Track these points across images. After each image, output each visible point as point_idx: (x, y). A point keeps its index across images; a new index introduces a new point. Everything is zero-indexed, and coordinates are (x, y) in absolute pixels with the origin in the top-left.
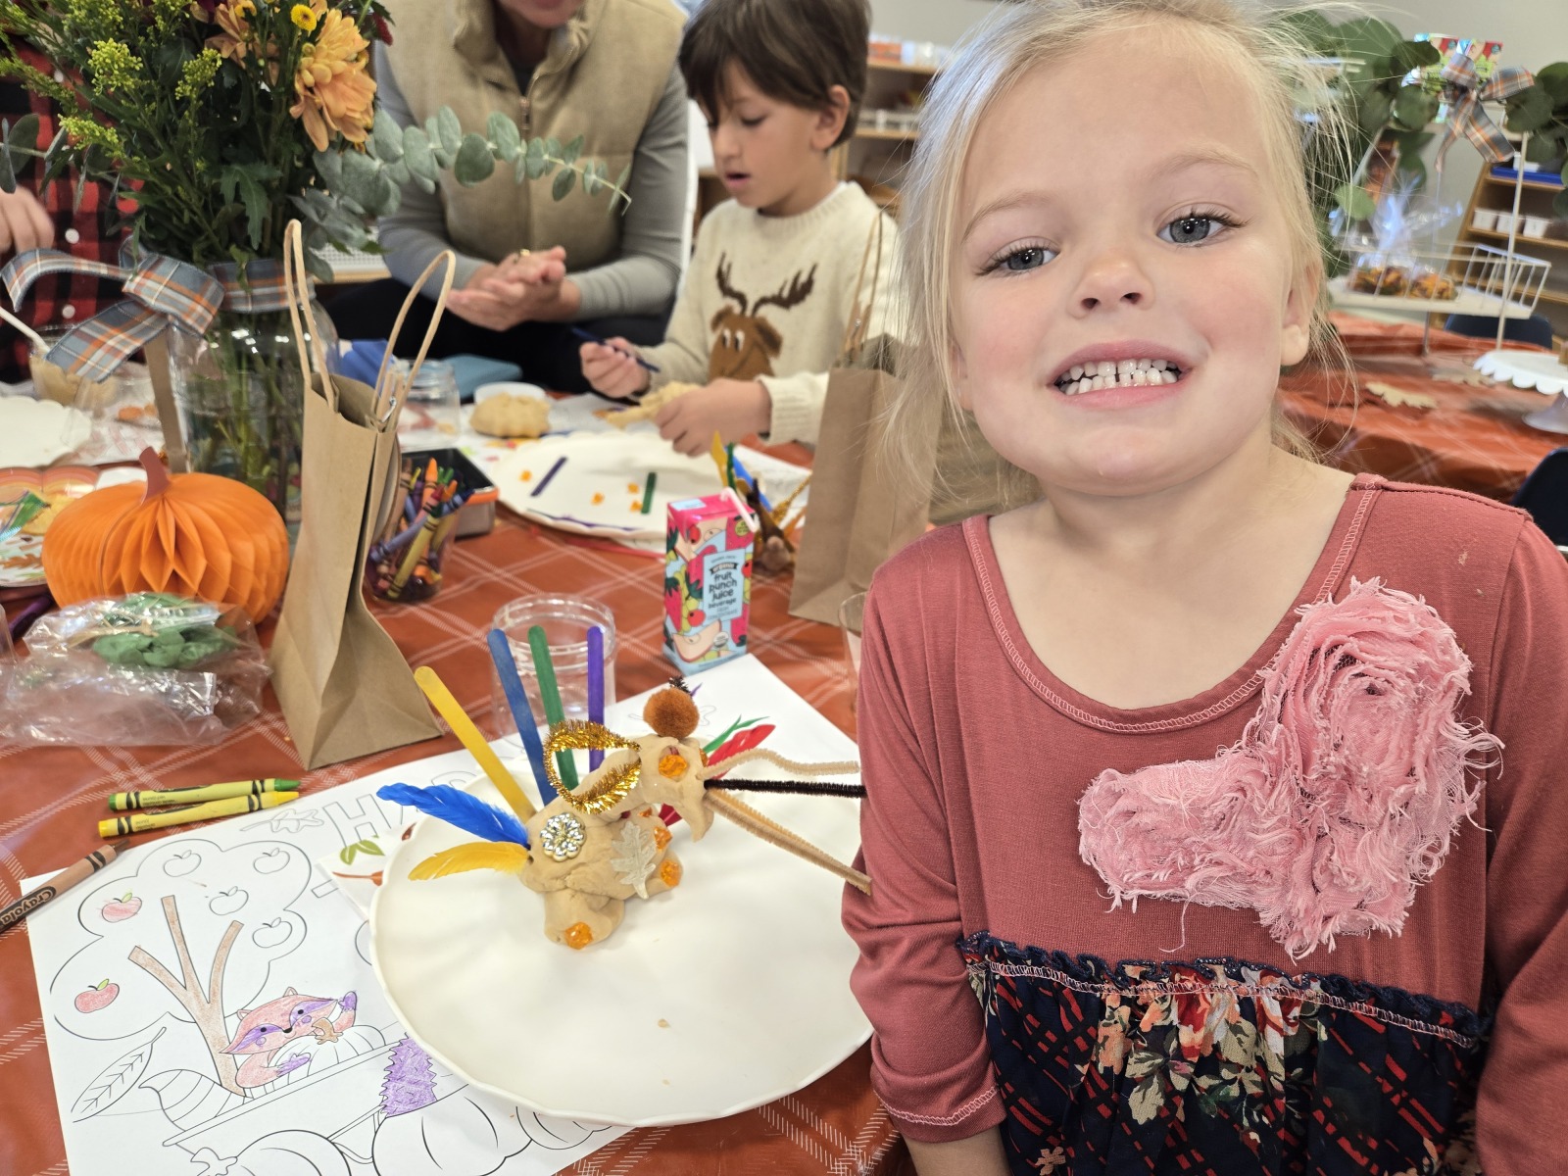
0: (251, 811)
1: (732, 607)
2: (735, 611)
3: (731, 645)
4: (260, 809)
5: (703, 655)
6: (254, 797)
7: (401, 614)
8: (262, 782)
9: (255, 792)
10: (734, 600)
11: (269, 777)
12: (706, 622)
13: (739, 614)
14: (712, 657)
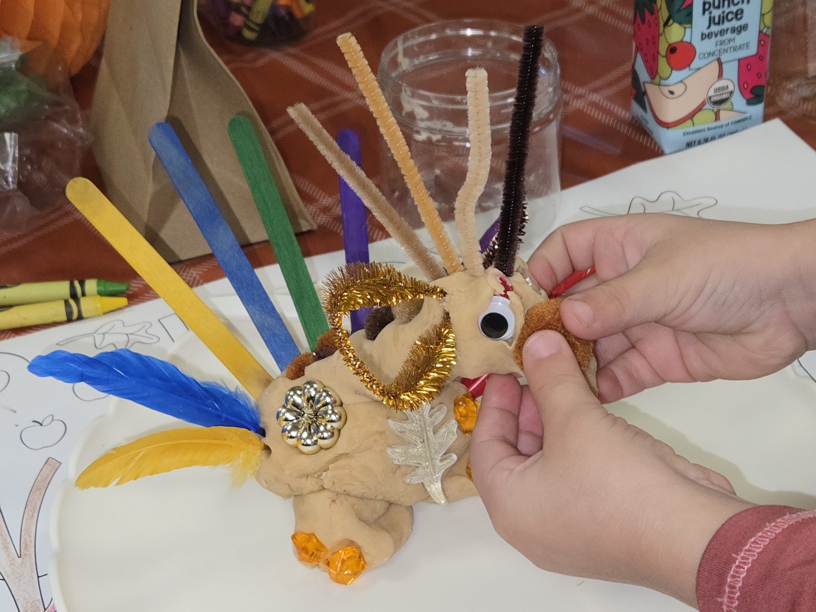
0: (70, 320)
1: (740, 39)
2: (747, 45)
3: (738, 101)
4: (80, 318)
5: (691, 116)
6: (72, 302)
7: (261, 62)
8: (82, 283)
9: (74, 296)
10: (744, 27)
11: (91, 277)
12: (696, 64)
13: (753, 50)
14: (705, 120)
